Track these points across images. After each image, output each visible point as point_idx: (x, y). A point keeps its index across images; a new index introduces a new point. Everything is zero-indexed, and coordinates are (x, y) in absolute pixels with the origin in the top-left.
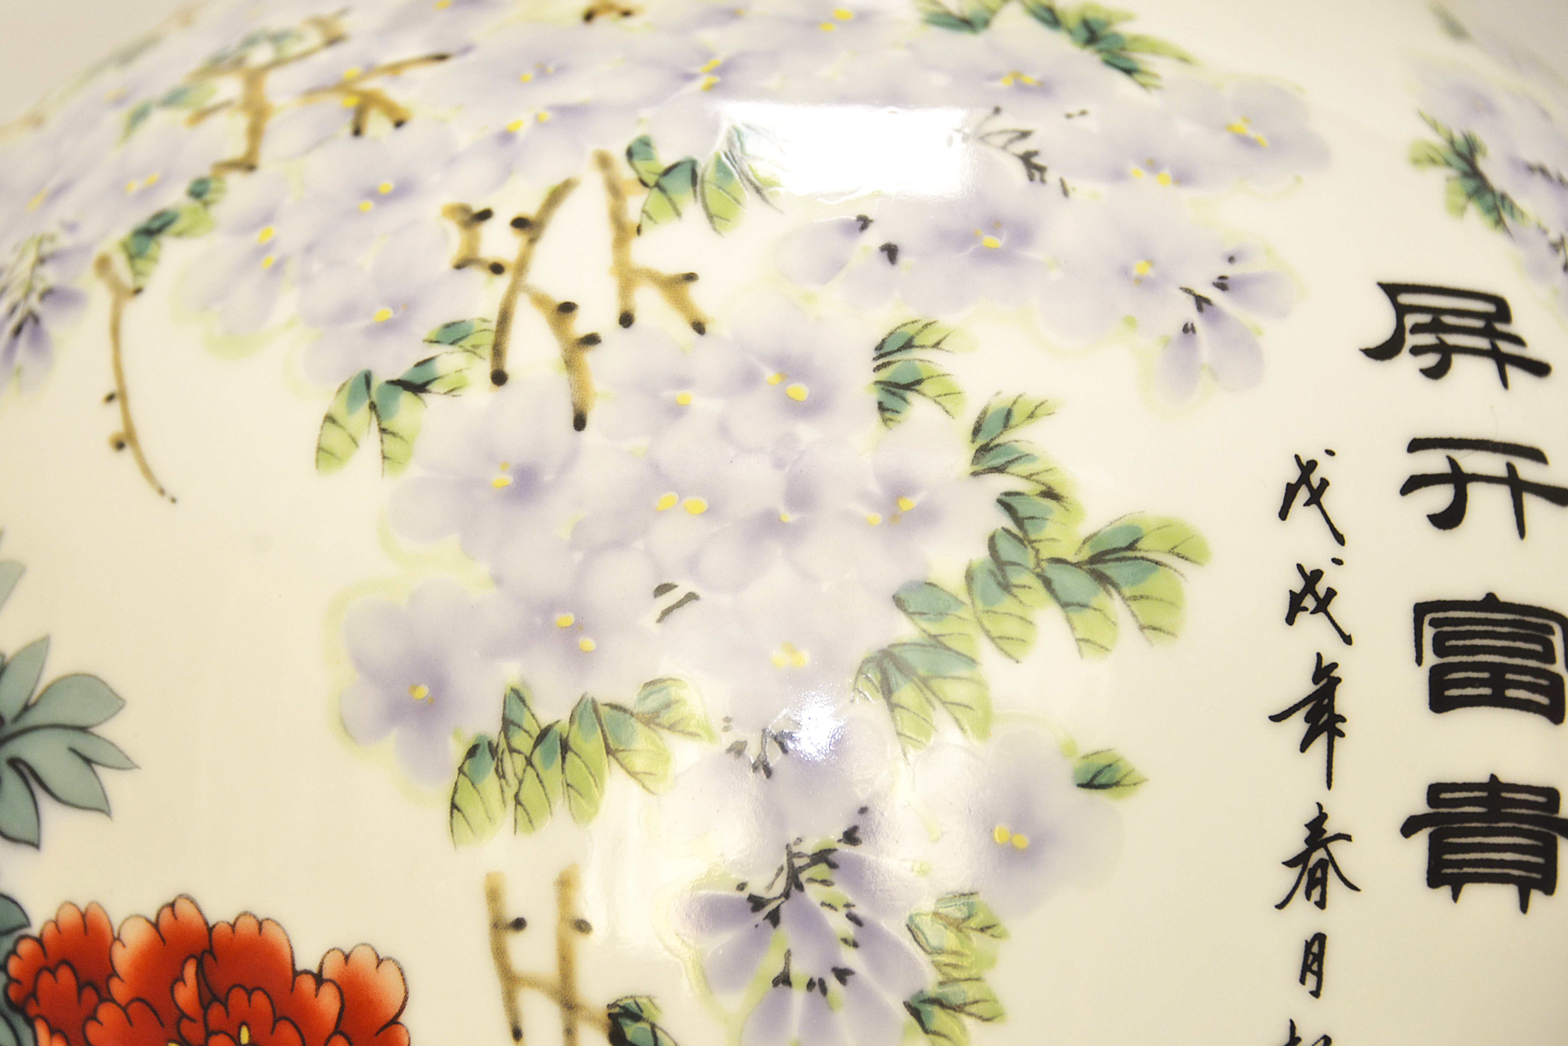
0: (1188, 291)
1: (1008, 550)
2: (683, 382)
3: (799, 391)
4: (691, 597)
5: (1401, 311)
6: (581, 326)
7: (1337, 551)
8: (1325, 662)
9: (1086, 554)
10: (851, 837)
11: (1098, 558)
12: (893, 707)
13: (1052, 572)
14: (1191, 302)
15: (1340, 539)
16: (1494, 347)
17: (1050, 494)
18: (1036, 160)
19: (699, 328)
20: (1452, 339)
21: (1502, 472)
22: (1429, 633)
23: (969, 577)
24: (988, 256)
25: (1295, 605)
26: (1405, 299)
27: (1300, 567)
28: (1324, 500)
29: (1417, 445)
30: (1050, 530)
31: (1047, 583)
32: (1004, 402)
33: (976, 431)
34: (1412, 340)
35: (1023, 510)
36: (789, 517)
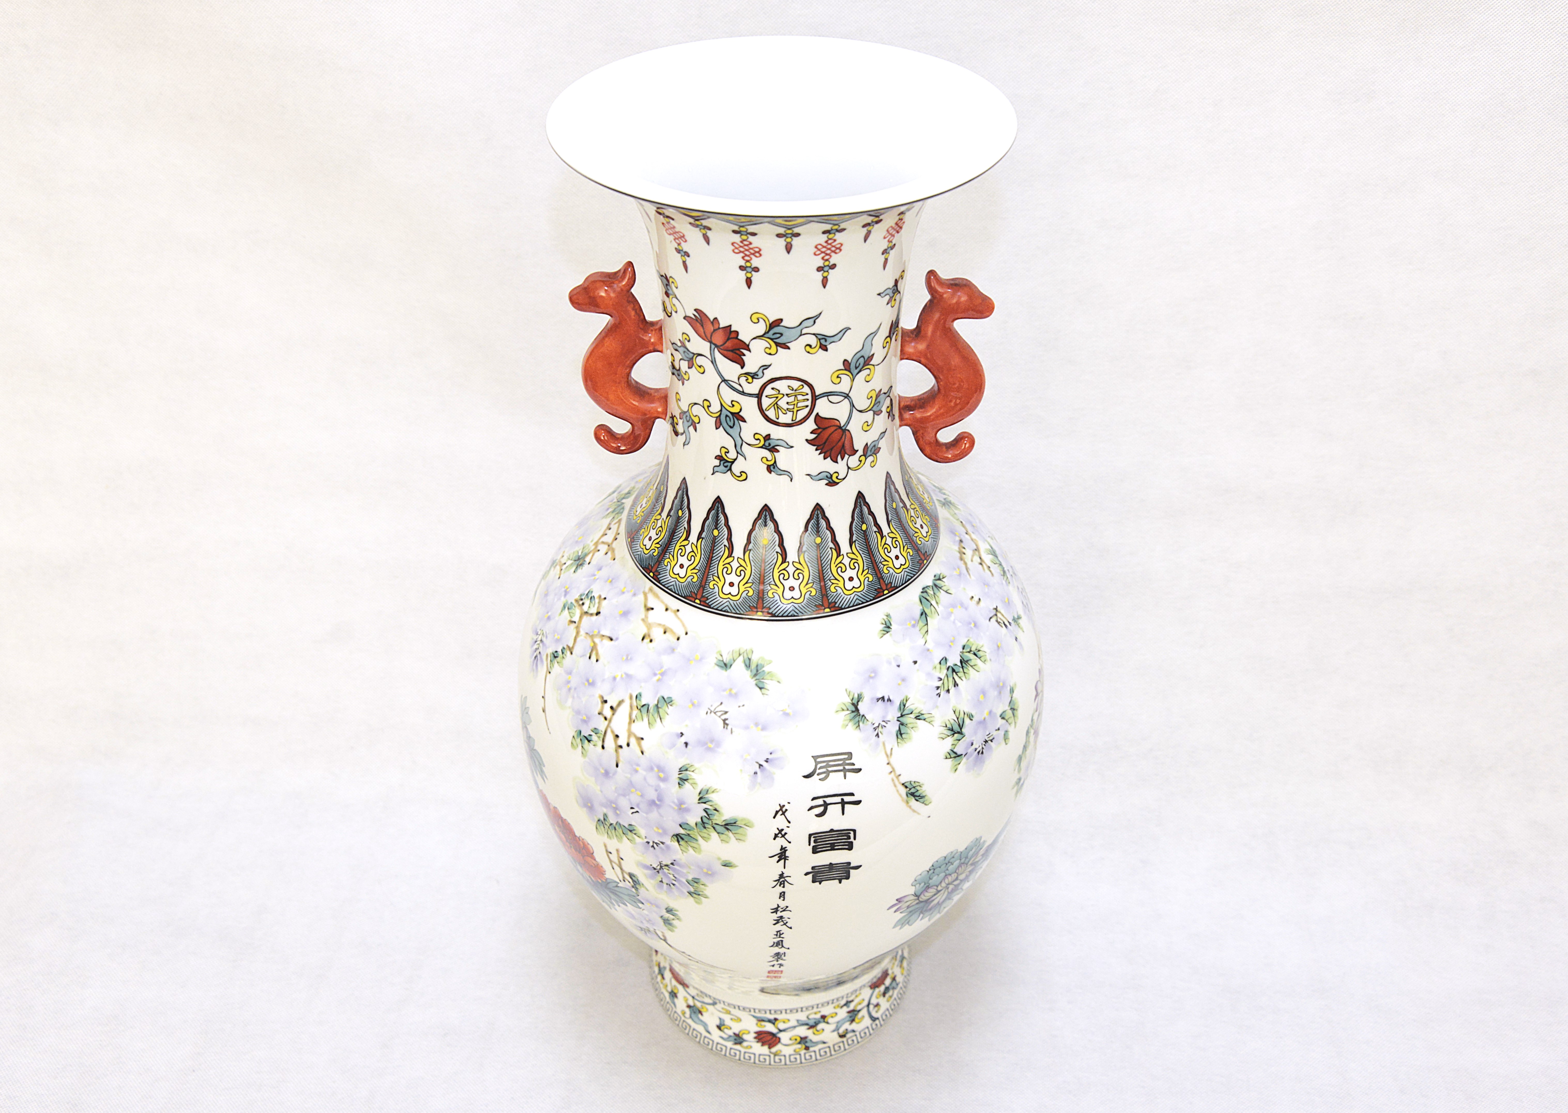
0: (757, 763)
1: (705, 820)
2: (638, 765)
3: (662, 775)
4: (637, 812)
5: (817, 763)
6: (620, 743)
7: (788, 825)
8: (783, 847)
9: (723, 824)
10: (672, 864)
11: (726, 825)
12: (679, 845)
13: (715, 826)
14: (758, 766)
15: (789, 822)
16: (844, 768)
17: (716, 810)
18: (727, 722)
19: (642, 753)
20: (830, 769)
21: (840, 801)
22: (812, 839)
23: (696, 824)
24: (709, 749)
25: (776, 836)
26: (819, 760)
27: (778, 829)
28: (786, 814)
29: (814, 799)
30: (715, 817)
31: (714, 828)
32: (707, 788)
33: (700, 793)
34: (818, 771)
35: (709, 812)
36: (657, 802)
